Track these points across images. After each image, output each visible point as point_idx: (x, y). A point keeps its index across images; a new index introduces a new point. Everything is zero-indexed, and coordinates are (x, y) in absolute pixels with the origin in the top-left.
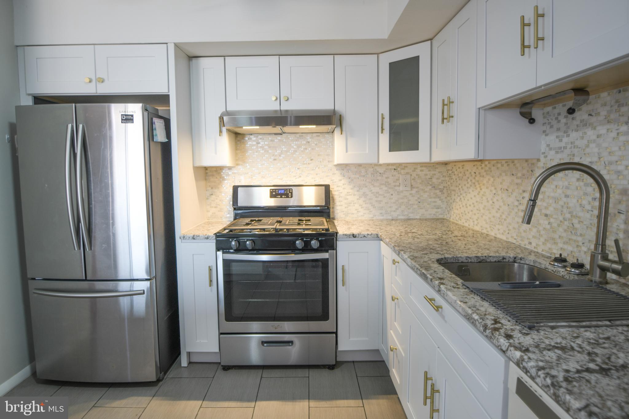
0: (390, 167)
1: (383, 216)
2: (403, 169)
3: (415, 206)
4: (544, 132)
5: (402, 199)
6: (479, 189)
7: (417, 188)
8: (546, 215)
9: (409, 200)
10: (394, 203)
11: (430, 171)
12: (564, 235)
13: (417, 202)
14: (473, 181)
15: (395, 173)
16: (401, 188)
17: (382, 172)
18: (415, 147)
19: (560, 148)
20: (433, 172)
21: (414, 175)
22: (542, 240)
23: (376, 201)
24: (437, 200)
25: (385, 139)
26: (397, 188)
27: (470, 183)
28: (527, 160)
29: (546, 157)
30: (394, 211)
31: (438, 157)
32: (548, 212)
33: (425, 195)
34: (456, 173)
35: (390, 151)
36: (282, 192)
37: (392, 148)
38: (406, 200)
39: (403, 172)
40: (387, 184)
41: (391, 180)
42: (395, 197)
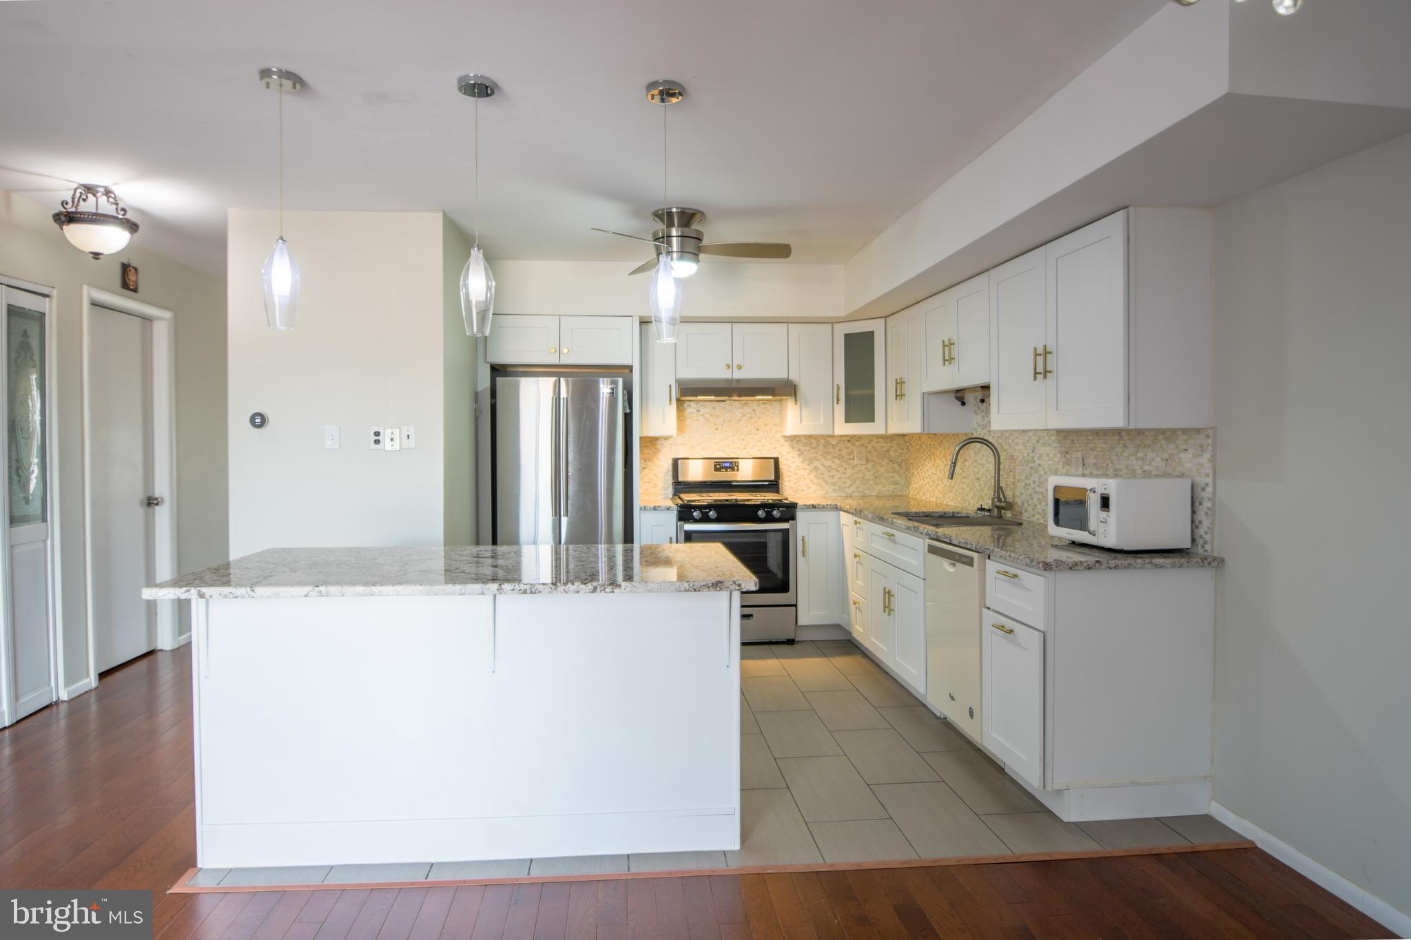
0: (844, 438)
1: (836, 492)
2: (857, 441)
3: (872, 482)
5: (857, 473)
7: (873, 461)
9: (865, 475)
10: (849, 478)
11: (886, 442)
13: (873, 478)
14: (929, 453)
15: (849, 445)
16: (856, 462)
17: (834, 443)
18: (871, 419)
20: (889, 444)
21: (870, 447)
23: (829, 476)
24: (895, 475)
25: (840, 410)
26: (851, 461)
27: (926, 455)
30: (849, 487)
31: (893, 430)
33: (882, 470)
34: (913, 445)
35: (846, 422)
36: (727, 465)
38: (861, 475)
39: (857, 443)
40: (840, 457)
41: (844, 453)
42: (849, 472)
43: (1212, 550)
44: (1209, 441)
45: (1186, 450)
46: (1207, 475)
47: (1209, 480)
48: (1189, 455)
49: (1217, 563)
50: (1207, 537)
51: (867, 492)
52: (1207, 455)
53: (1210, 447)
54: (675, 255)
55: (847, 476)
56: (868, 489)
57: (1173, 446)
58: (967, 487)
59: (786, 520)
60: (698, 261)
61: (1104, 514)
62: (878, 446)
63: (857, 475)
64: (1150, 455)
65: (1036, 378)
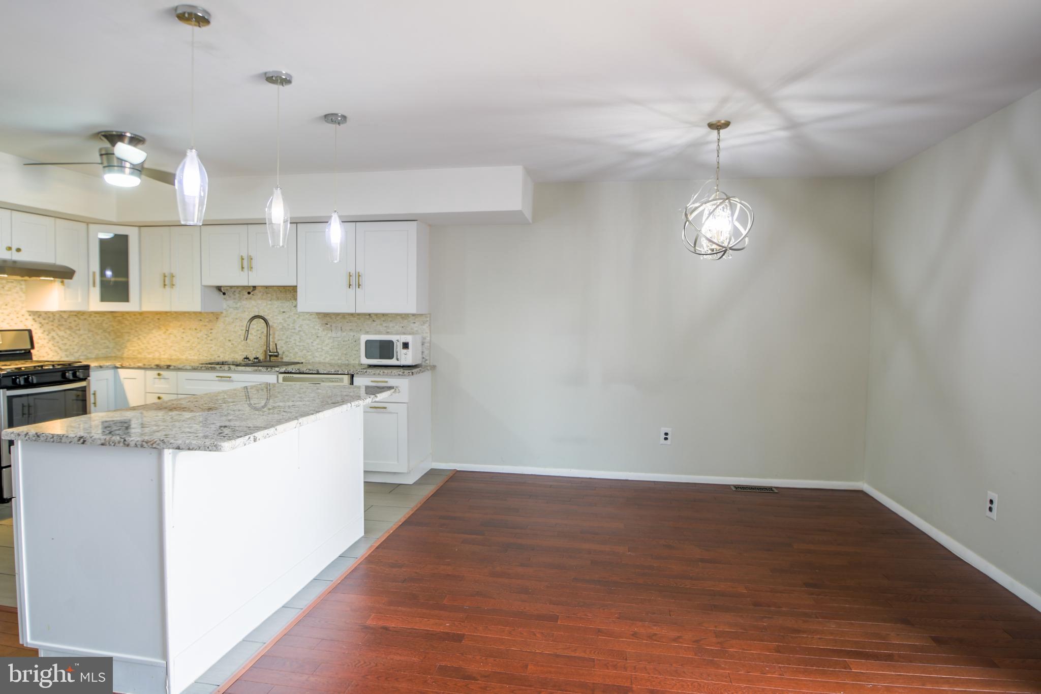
1: (67, 357)
2: (82, 315)
3: (91, 348)
4: (224, 299)
5: (82, 341)
6: (164, 330)
7: (92, 331)
8: (230, 340)
10: (76, 345)
11: (100, 317)
12: (242, 348)
15: (76, 319)
16: (81, 332)
17: (66, 317)
18: (123, 300)
19: (237, 308)
22: (228, 353)
23: (63, 344)
24: (106, 341)
25: (96, 292)
26: (78, 332)
28: (212, 313)
29: (227, 311)
30: (76, 352)
32: (231, 339)
33: (98, 338)
35: (99, 301)
37: (103, 299)
38: (84, 343)
39: (82, 317)
40: (70, 328)
41: (73, 325)
42: (77, 340)
43: (430, 363)
44: (428, 319)
45: (414, 323)
46: (426, 333)
47: (428, 335)
48: (416, 325)
49: (433, 367)
50: (427, 358)
51: (89, 355)
52: (427, 325)
53: (428, 322)
55: (75, 343)
56: (90, 353)
57: (406, 321)
58: (215, 346)
59: (84, 379)
61: (405, 351)
62: (95, 319)
63: (81, 343)
64: (391, 325)
65: (349, 287)
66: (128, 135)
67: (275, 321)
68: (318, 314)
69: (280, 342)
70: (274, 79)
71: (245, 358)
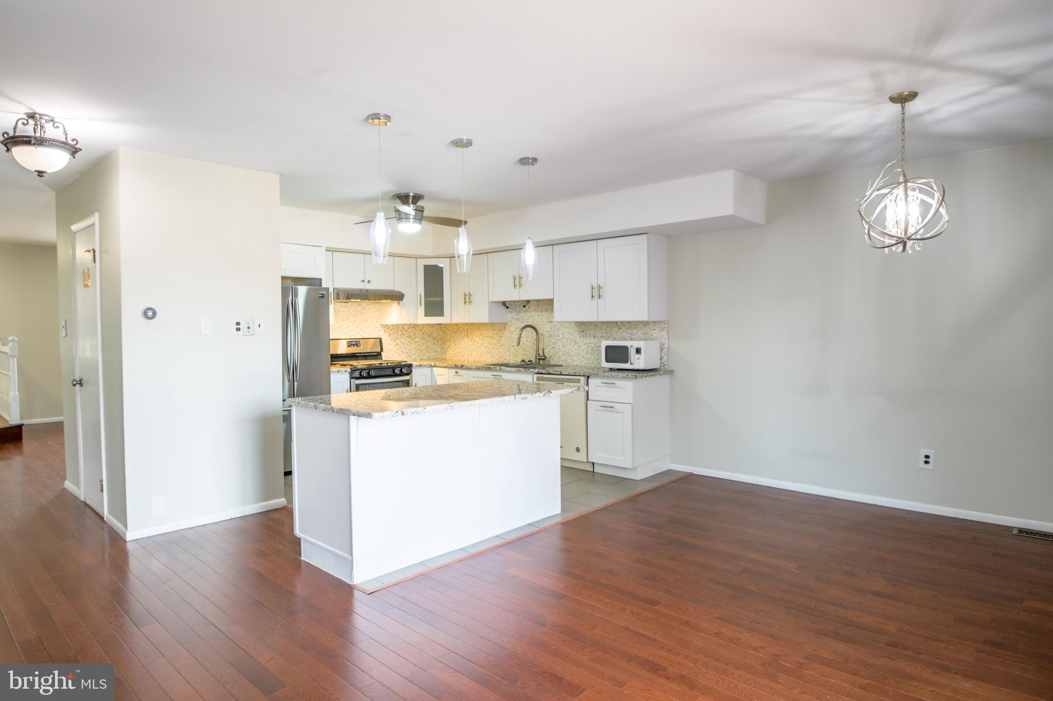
0: (411, 326)
5: (418, 346)
6: (471, 338)
7: (425, 339)
8: (513, 346)
9: (421, 347)
12: (521, 352)
13: (425, 349)
14: (466, 334)
15: (414, 330)
18: (442, 314)
19: (517, 319)
20: (433, 329)
21: (424, 330)
22: (512, 356)
23: (404, 348)
24: (436, 347)
25: (422, 310)
26: (414, 339)
27: (463, 335)
28: (501, 323)
29: (511, 322)
30: (414, 355)
31: (455, 321)
33: (430, 344)
34: (450, 329)
35: (425, 316)
36: (354, 343)
37: (427, 314)
38: (419, 347)
39: (418, 329)
40: (409, 337)
41: (411, 334)
42: (414, 345)
43: (668, 368)
44: (666, 326)
45: (654, 330)
46: (665, 339)
47: (667, 341)
48: (656, 331)
49: (671, 372)
50: (666, 363)
51: (422, 357)
52: (665, 331)
53: (666, 329)
54: (411, 220)
55: (413, 348)
56: (423, 355)
57: (647, 328)
58: (503, 351)
59: (407, 374)
60: (421, 223)
61: (638, 356)
62: (427, 330)
63: (417, 348)
64: (634, 331)
65: (592, 299)
66: (411, 194)
67: (544, 330)
68: (576, 322)
69: (548, 347)
70: (460, 144)
71: (522, 361)
